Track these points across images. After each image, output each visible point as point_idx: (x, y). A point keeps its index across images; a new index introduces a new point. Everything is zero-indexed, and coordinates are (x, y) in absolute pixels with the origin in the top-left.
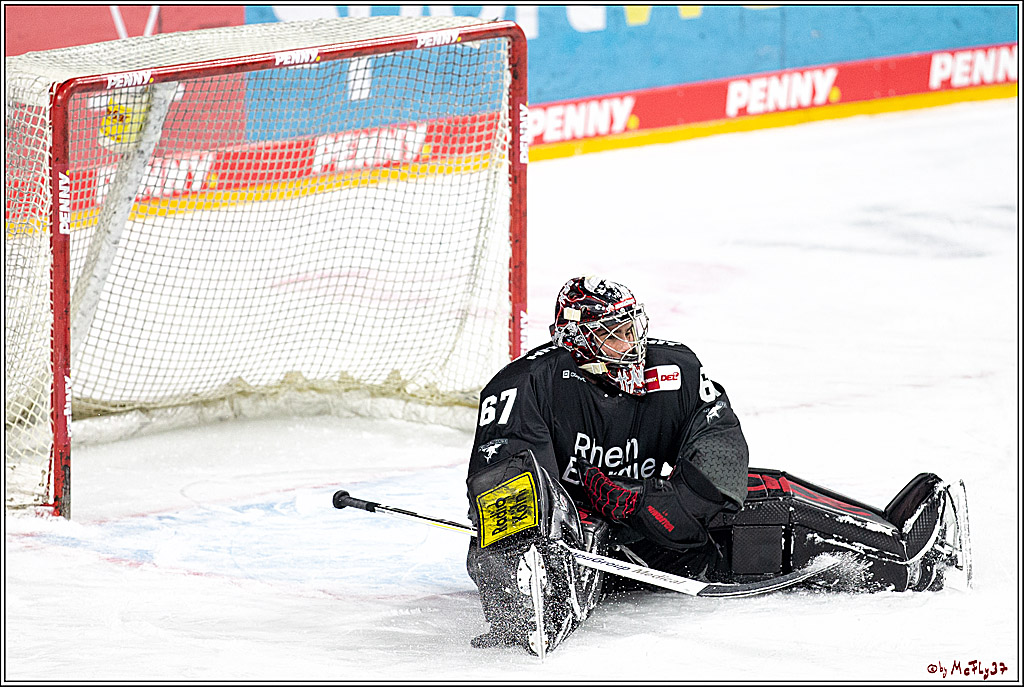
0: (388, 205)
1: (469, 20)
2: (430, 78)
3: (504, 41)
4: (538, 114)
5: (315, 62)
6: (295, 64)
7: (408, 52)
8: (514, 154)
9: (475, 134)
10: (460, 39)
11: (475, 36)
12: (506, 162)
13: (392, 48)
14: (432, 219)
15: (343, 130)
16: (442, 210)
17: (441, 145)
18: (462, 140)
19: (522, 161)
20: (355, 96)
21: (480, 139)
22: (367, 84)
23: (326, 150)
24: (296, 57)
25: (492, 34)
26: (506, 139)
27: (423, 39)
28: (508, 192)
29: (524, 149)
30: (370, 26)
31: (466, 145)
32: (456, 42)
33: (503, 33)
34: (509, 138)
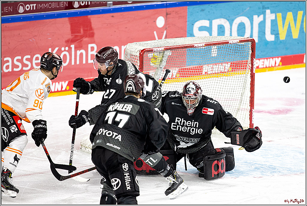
0: (221, 82)
1: (242, 37)
2: (232, 51)
3: (250, 43)
4: (258, 61)
5: (204, 46)
6: (199, 47)
7: (226, 45)
8: (252, 70)
9: (243, 65)
10: (239, 42)
11: (243, 41)
12: (250, 72)
13: (223, 43)
14: (232, 85)
15: (210, 64)
16: (234, 83)
17: (234, 67)
18: (239, 66)
19: (254, 72)
20: (214, 55)
21: (244, 66)
22: (216, 52)
23: (206, 68)
24: (199, 45)
25: (247, 41)
26: (250, 67)
27: (230, 42)
28: (250, 80)
29: (254, 69)
30: (218, 38)
31: (240, 68)
32: (238, 43)
33: (250, 41)
34: (251, 67)
